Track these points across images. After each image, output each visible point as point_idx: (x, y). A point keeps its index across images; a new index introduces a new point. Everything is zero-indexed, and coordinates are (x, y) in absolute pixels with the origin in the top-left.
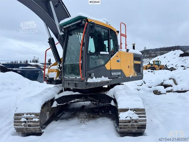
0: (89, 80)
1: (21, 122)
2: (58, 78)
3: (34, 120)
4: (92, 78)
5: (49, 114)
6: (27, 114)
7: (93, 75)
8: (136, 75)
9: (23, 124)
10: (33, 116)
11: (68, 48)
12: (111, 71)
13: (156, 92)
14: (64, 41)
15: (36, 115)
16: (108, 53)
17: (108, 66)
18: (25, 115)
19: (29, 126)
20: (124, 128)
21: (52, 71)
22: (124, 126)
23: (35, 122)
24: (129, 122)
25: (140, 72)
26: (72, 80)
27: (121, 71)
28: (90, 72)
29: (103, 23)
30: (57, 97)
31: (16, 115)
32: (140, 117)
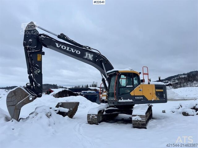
1: (90, 118)
2: (107, 100)
4: (121, 100)
5: (102, 118)
6: (92, 115)
7: (122, 98)
8: (158, 99)
9: (91, 119)
10: (95, 115)
11: (111, 84)
12: (135, 96)
15: (96, 115)
16: (132, 86)
18: (91, 115)
19: (93, 120)
21: (104, 96)
22: (135, 123)
23: (95, 118)
24: (137, 121)
25: (163, 97)
26: (112, 101)
27: (143, 96)
30: (106, 109)
31: (88, 115)
32: (142, 119)
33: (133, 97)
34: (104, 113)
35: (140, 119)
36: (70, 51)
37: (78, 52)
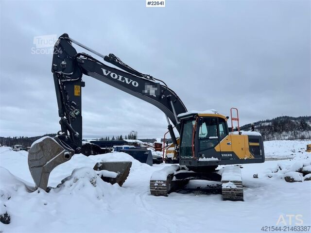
0: (200, 159)
1: (155, 186)
2: (175, 159)
3: (163, 185)
4: (203, 158)
5: (171, 185)
6: (158, 181)
7: (203, 155)
8: (253, 157)
9: (156, 187)
10: (162, 182)
11: (184, 134)
12: (221, 153)
13: (289, 179)
14: (181, 129)
15: (164, 182)
16: (217, 137)
17: (217, 149)
18: (157, 182)
19: (160, 189)
20: (226, 195)
21: (170, 152)
22: (226, 193)
23: (164, 186)
24: (230, 190)
25: (260, 154)
26: (187, 159)
27: (232, 153)
28: (200, 153)
29: (211, 114)
30: (176, 173)
31: (151, 181)
32: (237, 187)
33: (218, 154)
34: (174, 179)
35: (234, 186)
36: (124, 81)
37: (135, 84)
